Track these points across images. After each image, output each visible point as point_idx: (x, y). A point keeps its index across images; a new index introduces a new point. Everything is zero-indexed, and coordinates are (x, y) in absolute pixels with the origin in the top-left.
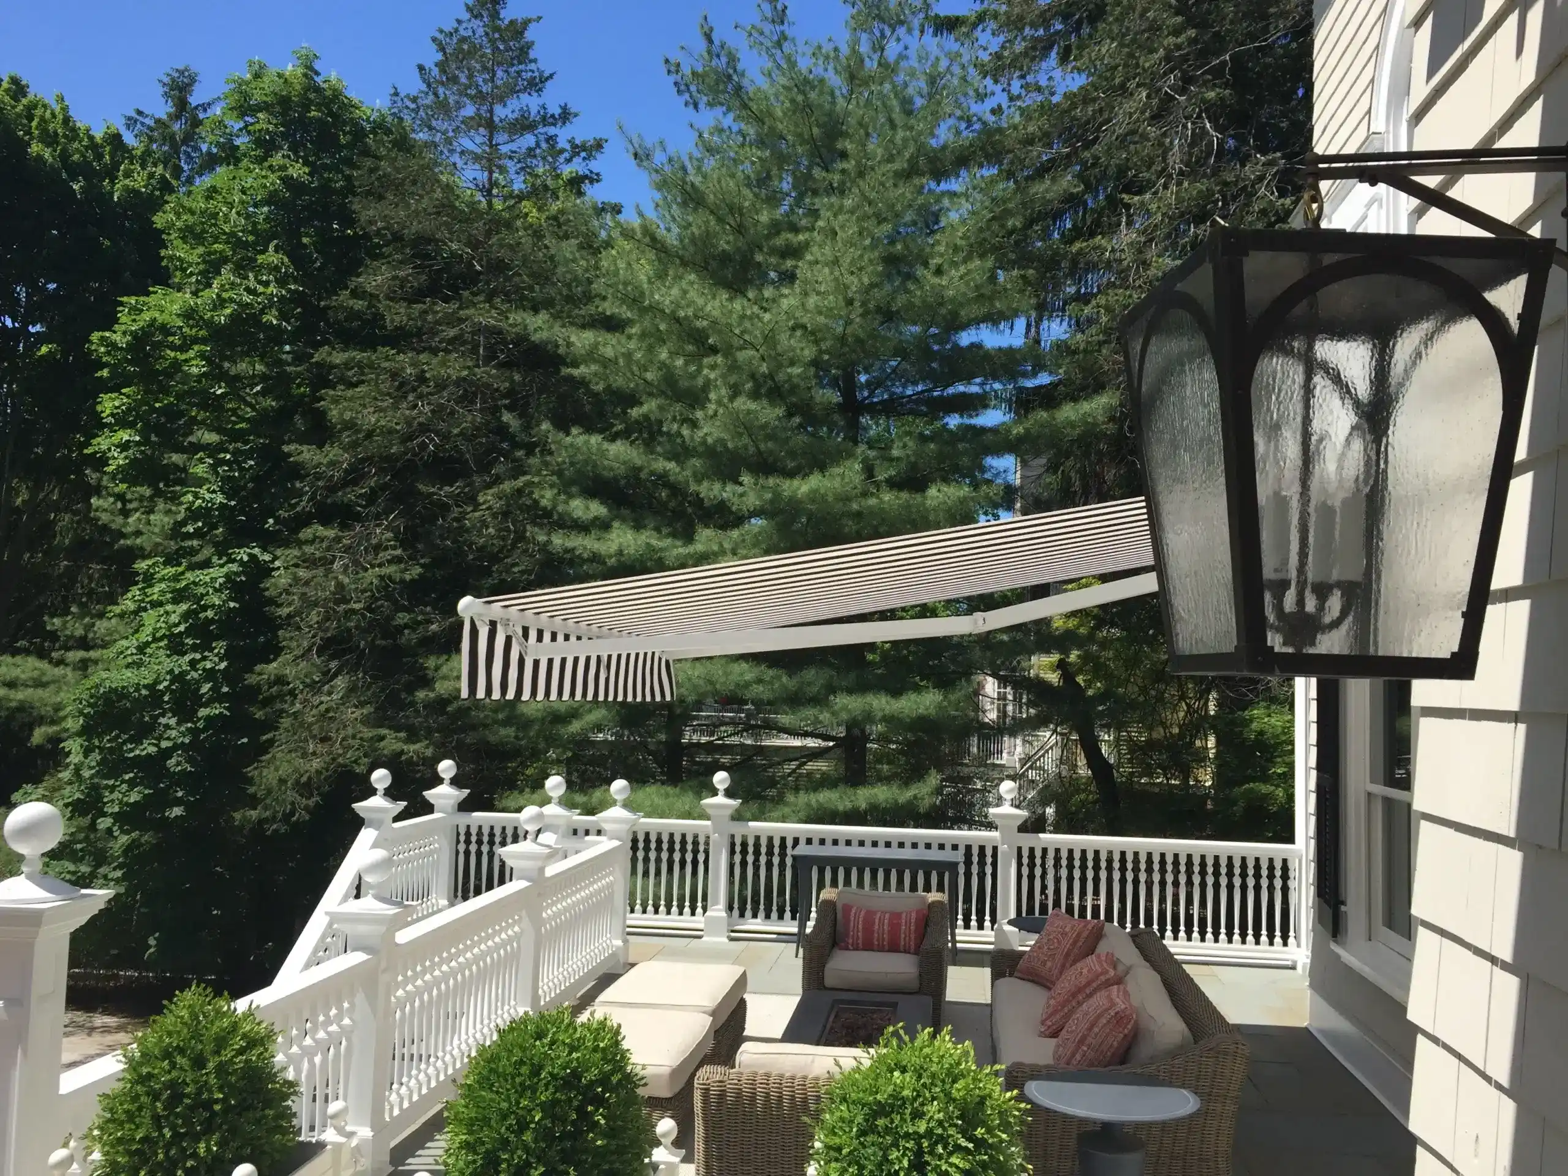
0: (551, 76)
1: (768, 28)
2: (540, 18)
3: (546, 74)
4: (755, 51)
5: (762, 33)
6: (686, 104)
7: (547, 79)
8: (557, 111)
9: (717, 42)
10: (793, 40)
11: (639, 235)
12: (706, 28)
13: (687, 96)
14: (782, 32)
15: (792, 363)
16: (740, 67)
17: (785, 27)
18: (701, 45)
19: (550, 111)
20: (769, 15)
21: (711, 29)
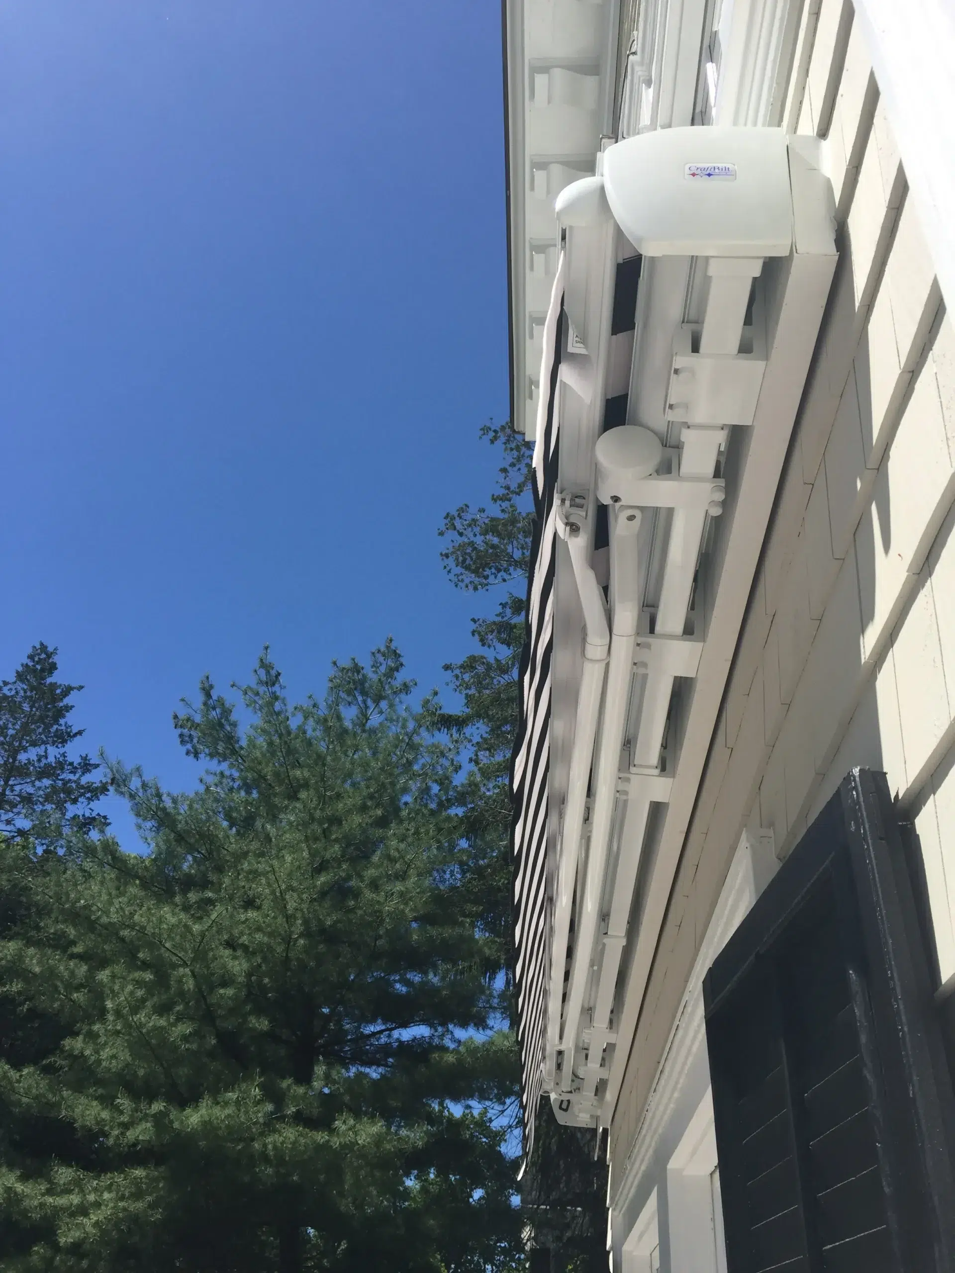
0: (80, 733)
1: (262, 689)
2: (81, 687)
3: (75, 730)
4: (250, 709)
5: (257, 694)
6: (188, 753)
7: (75, 735)
8: (77, 761)
9: (215, 697)
10: (284, 699)
11: (100, 854)
12: (206, 685)
13: (189, 746)
14: (274, 693)
15: (224, 984)
16: (233, 717)
17: (276, 688)
18: (198, 699)
19: (70, 759)
20: (264, 678)
21: (211, 687)
